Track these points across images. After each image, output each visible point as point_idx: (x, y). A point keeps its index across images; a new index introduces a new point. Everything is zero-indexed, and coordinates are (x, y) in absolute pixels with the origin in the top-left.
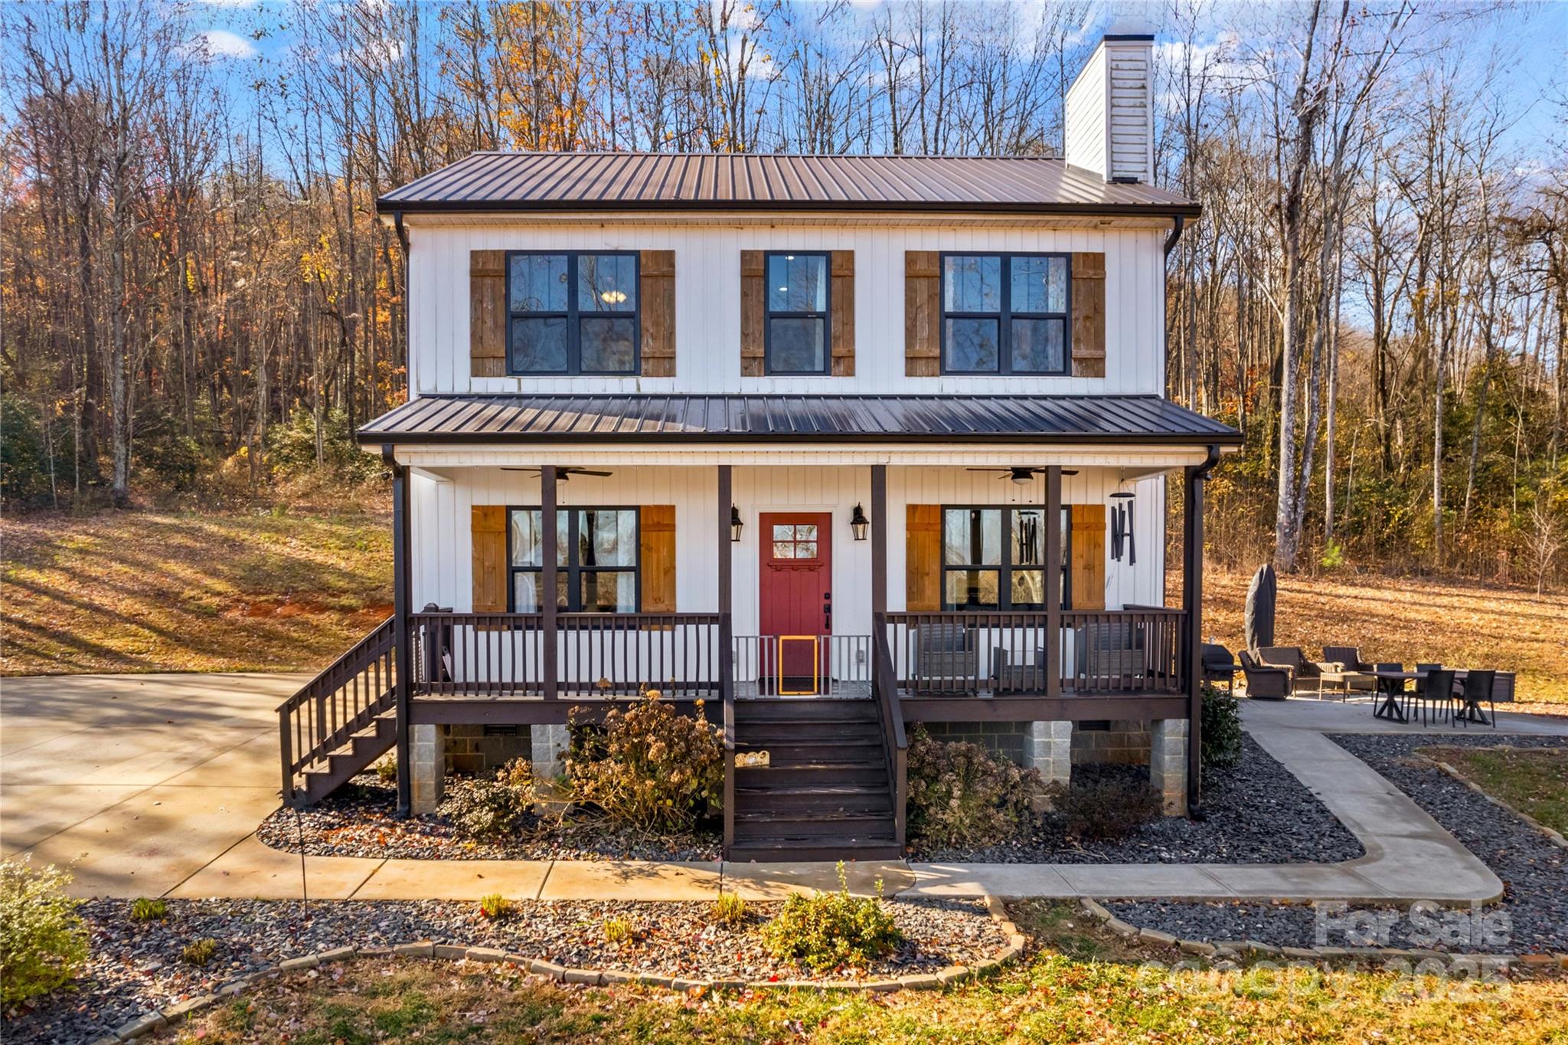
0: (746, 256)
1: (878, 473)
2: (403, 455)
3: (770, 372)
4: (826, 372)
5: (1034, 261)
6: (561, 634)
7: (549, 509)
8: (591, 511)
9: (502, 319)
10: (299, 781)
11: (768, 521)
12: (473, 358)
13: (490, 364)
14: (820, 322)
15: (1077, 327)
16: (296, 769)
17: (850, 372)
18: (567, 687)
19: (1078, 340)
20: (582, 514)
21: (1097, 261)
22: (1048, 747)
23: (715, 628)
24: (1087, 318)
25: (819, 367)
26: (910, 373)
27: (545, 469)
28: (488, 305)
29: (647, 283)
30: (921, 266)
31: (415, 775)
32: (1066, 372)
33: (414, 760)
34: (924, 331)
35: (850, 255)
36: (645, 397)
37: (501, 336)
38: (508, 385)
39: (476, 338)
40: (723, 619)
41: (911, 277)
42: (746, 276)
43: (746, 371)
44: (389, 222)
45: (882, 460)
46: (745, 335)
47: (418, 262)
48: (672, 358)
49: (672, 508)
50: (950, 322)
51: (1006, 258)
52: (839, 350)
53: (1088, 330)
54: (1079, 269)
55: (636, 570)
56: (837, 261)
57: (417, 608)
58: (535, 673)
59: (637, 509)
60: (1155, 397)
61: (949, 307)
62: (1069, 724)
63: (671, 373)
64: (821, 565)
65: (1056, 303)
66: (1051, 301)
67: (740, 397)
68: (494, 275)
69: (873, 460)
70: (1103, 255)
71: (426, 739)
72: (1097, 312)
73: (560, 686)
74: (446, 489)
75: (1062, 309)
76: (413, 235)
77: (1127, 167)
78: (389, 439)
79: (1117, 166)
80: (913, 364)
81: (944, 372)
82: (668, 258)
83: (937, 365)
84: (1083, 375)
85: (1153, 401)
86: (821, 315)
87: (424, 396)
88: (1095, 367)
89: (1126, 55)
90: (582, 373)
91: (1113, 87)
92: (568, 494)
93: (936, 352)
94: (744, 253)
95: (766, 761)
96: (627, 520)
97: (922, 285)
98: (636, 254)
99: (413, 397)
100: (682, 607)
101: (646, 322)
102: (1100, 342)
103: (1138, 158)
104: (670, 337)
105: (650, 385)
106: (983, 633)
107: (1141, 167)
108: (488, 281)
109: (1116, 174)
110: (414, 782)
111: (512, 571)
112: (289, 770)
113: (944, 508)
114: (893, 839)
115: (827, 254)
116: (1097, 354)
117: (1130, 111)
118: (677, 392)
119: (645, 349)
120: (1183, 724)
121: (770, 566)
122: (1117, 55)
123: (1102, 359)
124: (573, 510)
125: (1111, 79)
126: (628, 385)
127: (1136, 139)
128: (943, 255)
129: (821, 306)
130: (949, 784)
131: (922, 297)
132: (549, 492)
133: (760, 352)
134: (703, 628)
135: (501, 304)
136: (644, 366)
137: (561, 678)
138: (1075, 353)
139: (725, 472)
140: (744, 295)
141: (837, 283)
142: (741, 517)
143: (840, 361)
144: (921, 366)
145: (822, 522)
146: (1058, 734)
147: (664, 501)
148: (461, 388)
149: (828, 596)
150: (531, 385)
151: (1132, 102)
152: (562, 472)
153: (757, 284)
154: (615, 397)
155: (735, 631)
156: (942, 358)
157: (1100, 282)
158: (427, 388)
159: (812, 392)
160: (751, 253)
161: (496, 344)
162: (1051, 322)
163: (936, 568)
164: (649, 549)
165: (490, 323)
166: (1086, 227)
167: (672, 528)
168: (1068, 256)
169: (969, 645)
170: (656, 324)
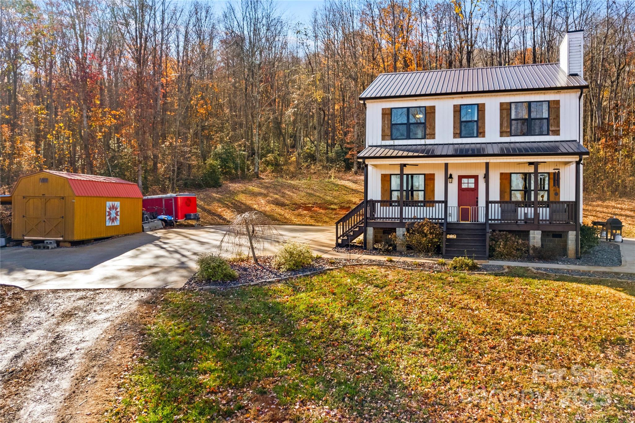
0: (455, 106)
1: (487, 164)
2: (367, 162)
3: (461, 137)
4: (477, 137)
5: (539, 104)
6: (404, 208)
7: (401, 175)
8: (412, 175)
9: (390, 126)
10: (340, 241)
11: (460, 178)
12: (382, 136)
13: (386, 137)
14: (475, 123)
15: (551, 121)
16: (339, 238)
17: (484, 136)
18: (405, 219)
19: (551, 125)
20: (410, 176)
21: (557, 102)
22: (534, 238)
23: (443, 204)
24: (554, 119)
25: (475, 135)
26: (501, 136)
27: (401, 164)
28: (386, 122)
29: (428, 115)
30: (505, 106)
31: (368, 239)
32: (548, 134)
33: (368, 236)
34: (505, 124)
35: (484, 104)
36: (427, 145)
37: (389, 130)
38: (391, 142)
39: (383, 131)
40: (445, 202)
41: (501, 110)
42: (455, 111)
43: (455, 137)
44: (362, 102)
45: (488, 161)
46: (454, 127)
47: (369, 112)
48: (434, 134)
49: (434, 174)
50: (513, 122)
51: (529, 103)
52: (481, 130)
53: (554, 122)
54: (552, 105)
55: (424, 191)
56: (480, 106)
57: (369, 199)
58: (397, 215)
59: (424, 174)
60: (575, 141)
61: (513, 117)
62: (541, 232)
63: (434, 138)
64: (475, 190)
65: (545, 115)
66: (544, 114)
67: (453, 144)
68: (388, 114)
69: (485, 161)
70: (559, 101)
71: (370, 231)
72: (558, 117)
73: (404, 219)
74: (375, 170)
75: (547, 117)
76: (367, 105)
77: (574, 70)
78: (364, 158)
79: (571, 71)
80: (502, 134)
81: (511, 136)
82: (433, 108)
83: (509, 134)
84: (553, 135)
85: (574, 143)
86: (475, 121)
87: (370, 146)
88: (557, 133)
89: (574, 37)
90: (410, 139)
91: (570, 47)
92: (406, 171)
93: (509, 130)
94: (454, 105)
95: (455, 237)
96: (422, 177)
97: (505, 112)
98: (425, 107)
99: (367, 146)
100: (436, 199)
101: (428, 125)
102: (558, 126)
103: (579, 67)
104: (434, 128)
105: (428, 141)
106: (519, 209)
107: (579, 70)
108: (386, 116)
109: (571, 73)
110: (367, 242)
111: (391, 191)
112: (338, 238)
113: (511, 173)
114: (485, 255)
115: (478, 105)
116: (557, 129)
117: (575, 53)
118: (436, 143)
119: (427, 132)
120: (574, 232)
121: (460, 189)
122: (571, 37)
123: (559, 130)
124: (407, 175)
125: (569, 44)
126: (422, 142)
127: (577, 62)
128: (511, 103)
129: (476, 119)
130: (500, 242)
131: (505, 115)
132: (402, 170)
133: (458, 132)
134: (440, 204)
135: (389, 122)
136: (427, 137)
137: (404, 217)
138: (551, 129)
139: (446, 165)
140: (454, 116)
141: (480, 112)
142: (453, 176)
143: (481, 133)
144: (505, 134)
145: (476, 177)
146: (537, 234)
147: (431, 172)
148: (379, 144)
149: (477, 198)
150: (397, 142)
151: (576, 51)
152: (405, 165)
153: (458, 113)
154: (419, 145)
155: (449, 205)
156: (511, 131)
157: (558, 109)
158: (370, 144)
159: (473, 142)
160: (456, 105)
161: (388, 132)
162: (544, 120)
163: (508, 190)
164: (428, 185)
165: (386, 127)
166: (554, 93)
167: (434, 179)
168: (549, 101)
169: (516, 211)
170: (430, 125)
